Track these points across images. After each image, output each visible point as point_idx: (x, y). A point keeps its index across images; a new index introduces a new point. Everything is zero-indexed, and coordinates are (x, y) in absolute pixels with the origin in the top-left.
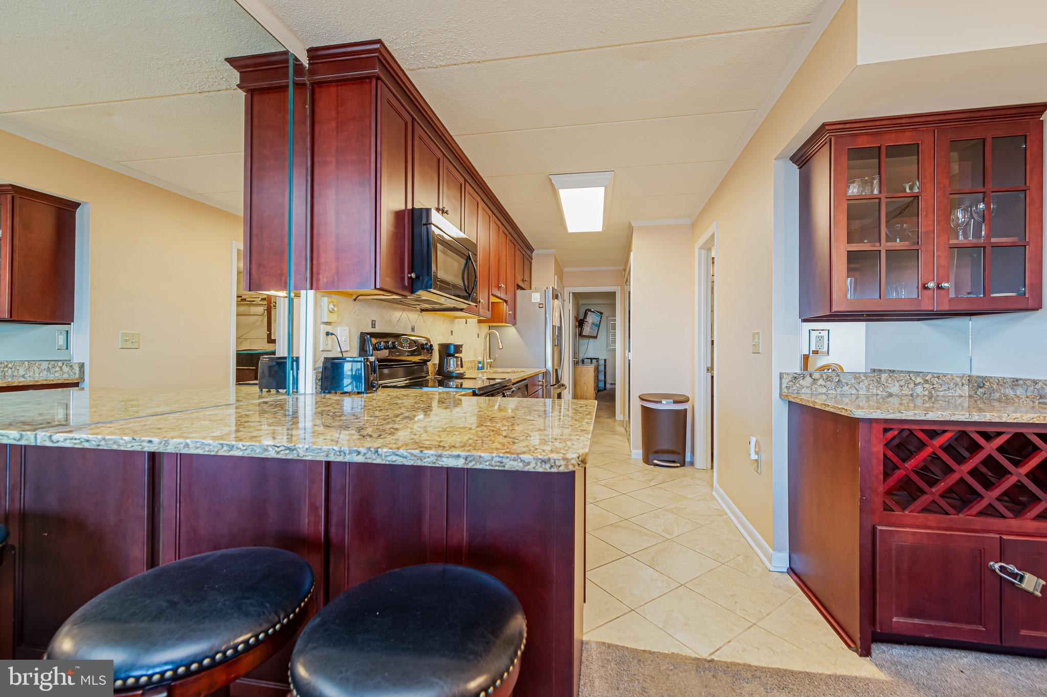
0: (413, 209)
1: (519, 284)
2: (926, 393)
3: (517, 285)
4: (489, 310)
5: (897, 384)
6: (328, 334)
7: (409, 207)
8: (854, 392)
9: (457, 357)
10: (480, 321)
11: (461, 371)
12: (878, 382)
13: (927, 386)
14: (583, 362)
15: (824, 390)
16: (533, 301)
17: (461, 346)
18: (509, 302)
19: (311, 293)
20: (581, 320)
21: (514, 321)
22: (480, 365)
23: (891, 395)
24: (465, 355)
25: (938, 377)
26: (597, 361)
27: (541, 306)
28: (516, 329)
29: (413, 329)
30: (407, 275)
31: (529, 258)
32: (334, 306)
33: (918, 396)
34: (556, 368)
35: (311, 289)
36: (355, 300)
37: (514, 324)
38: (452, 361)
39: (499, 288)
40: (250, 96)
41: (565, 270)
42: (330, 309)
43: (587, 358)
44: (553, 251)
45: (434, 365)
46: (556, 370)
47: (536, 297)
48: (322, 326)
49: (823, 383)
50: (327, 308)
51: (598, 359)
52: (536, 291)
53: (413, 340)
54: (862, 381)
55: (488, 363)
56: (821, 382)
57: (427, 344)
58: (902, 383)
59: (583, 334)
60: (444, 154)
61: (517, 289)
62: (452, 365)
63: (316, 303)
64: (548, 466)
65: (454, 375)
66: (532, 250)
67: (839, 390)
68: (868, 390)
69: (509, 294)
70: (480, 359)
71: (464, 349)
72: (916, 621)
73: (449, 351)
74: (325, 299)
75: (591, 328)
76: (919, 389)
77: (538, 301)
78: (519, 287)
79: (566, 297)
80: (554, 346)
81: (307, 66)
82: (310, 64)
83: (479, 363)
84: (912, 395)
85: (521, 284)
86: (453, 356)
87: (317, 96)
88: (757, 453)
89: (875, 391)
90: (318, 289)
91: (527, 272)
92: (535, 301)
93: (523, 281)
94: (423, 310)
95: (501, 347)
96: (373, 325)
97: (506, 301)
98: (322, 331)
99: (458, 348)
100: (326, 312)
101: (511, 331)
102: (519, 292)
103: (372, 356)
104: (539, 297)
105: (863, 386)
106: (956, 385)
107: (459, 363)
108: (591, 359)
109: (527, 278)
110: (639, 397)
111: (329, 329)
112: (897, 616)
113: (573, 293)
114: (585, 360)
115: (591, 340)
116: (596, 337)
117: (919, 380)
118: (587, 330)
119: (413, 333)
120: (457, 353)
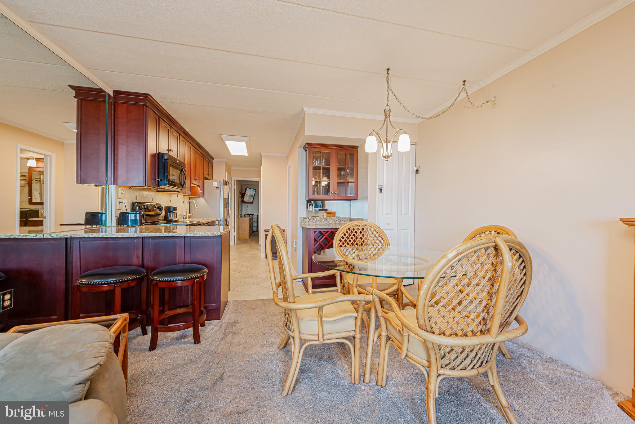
0: (159, 153)
1: (206, 177)
2: (339, 223)
3: (205, 177)
4: (190, 191)
5: (332, 220)
6: (120, 202)
7: (158, 152)
8: (320, 223)
9: (174, 213)
10: (184, 196)
11: (177, 219)
12: (327, 220)
13: (339, 221)
14: (245, 216)
15: (312, 223)
16: (213, 186)
17: (177, 208)
18: (200, 186)
19: (114, 186)
20: (243, 193)
21: (203, 195)
22: (185, 217)
23: (330, 224)
24: (178, 212)
25: (342, 218)
26: (253, 216)
27: (218, 188)
28: (204, 199)
29: (152, 200)
30: (157, 179)
31: (212, 163)
32: (123, 191)
33: (337, 224)
34: (225, 218)
35: (114, 185)
36: (130, 188)
37: (203, 197)
38: (172, 215)
39: (195, 180)
40: (80, 101)
41: (232, 168)
42: (122, 192)
43: (247, 214)
44: (225, 160)
45: (163, 216)
46: (226, 219)
47: (215, 184)
48: (118, 199)
49: (312, 220)
50: (120, 193)
51: (253, 215)
52: (215, 181)
53: (154, 205)
54: (322, 220)
55: (189, 216)
56: (311, 220)
57: (160, 207)
58: (333, 220)
59: (244, 201)
60: (171, 126)
61: (205, 179)
62: (172, 216)
63: (116, 190)
64: (213, 234)
65: (173, 221)
66: (213, 159)
67: (316, 222)
68: (324, 223)
69: (200, 181)
70: (185, 214)
71: (178, 209)
72: (321, 281)
73: (169, 210)
74: (120, 189)
75: (249, 198)
76: (337, 222)
77: (216, 186)
78: (206, 179)
79: (233, 182)
80: (224, 207)
81: (112, 95)
82: (113, 95)
83: (184, 216)
84: (335, 224)
85: (207, 177)
86: (172, 212)
87: (116, 108)
88: (296, 245)
89: (326, 223)
90: (117, 185)
91: (210, 170)
92: (215, 186)
93: (208, 175)
94: (157, 191)
95: (196, 208)
96: (136, 198)
97: (199, 186)
98: (118, 202)
99: (175, 209)
100: (120, 194)
101: (201, 200)
102: (206, 181)
103: (138, 212)
104: (217, 184)
105: (323, 221)
106: (346, 220)
107: (176, 215)
108: (250, 215)
109: (210, 173)
110: (264, 231)
111: (120, 200)
112: (316, 280)
113: (237, 181)
114: (246, 216)
115: (249, 205)
116: (252, 203)
117: (337, 219)
118: (246, 199)
119: (153, 202)
120: (174, 211)
